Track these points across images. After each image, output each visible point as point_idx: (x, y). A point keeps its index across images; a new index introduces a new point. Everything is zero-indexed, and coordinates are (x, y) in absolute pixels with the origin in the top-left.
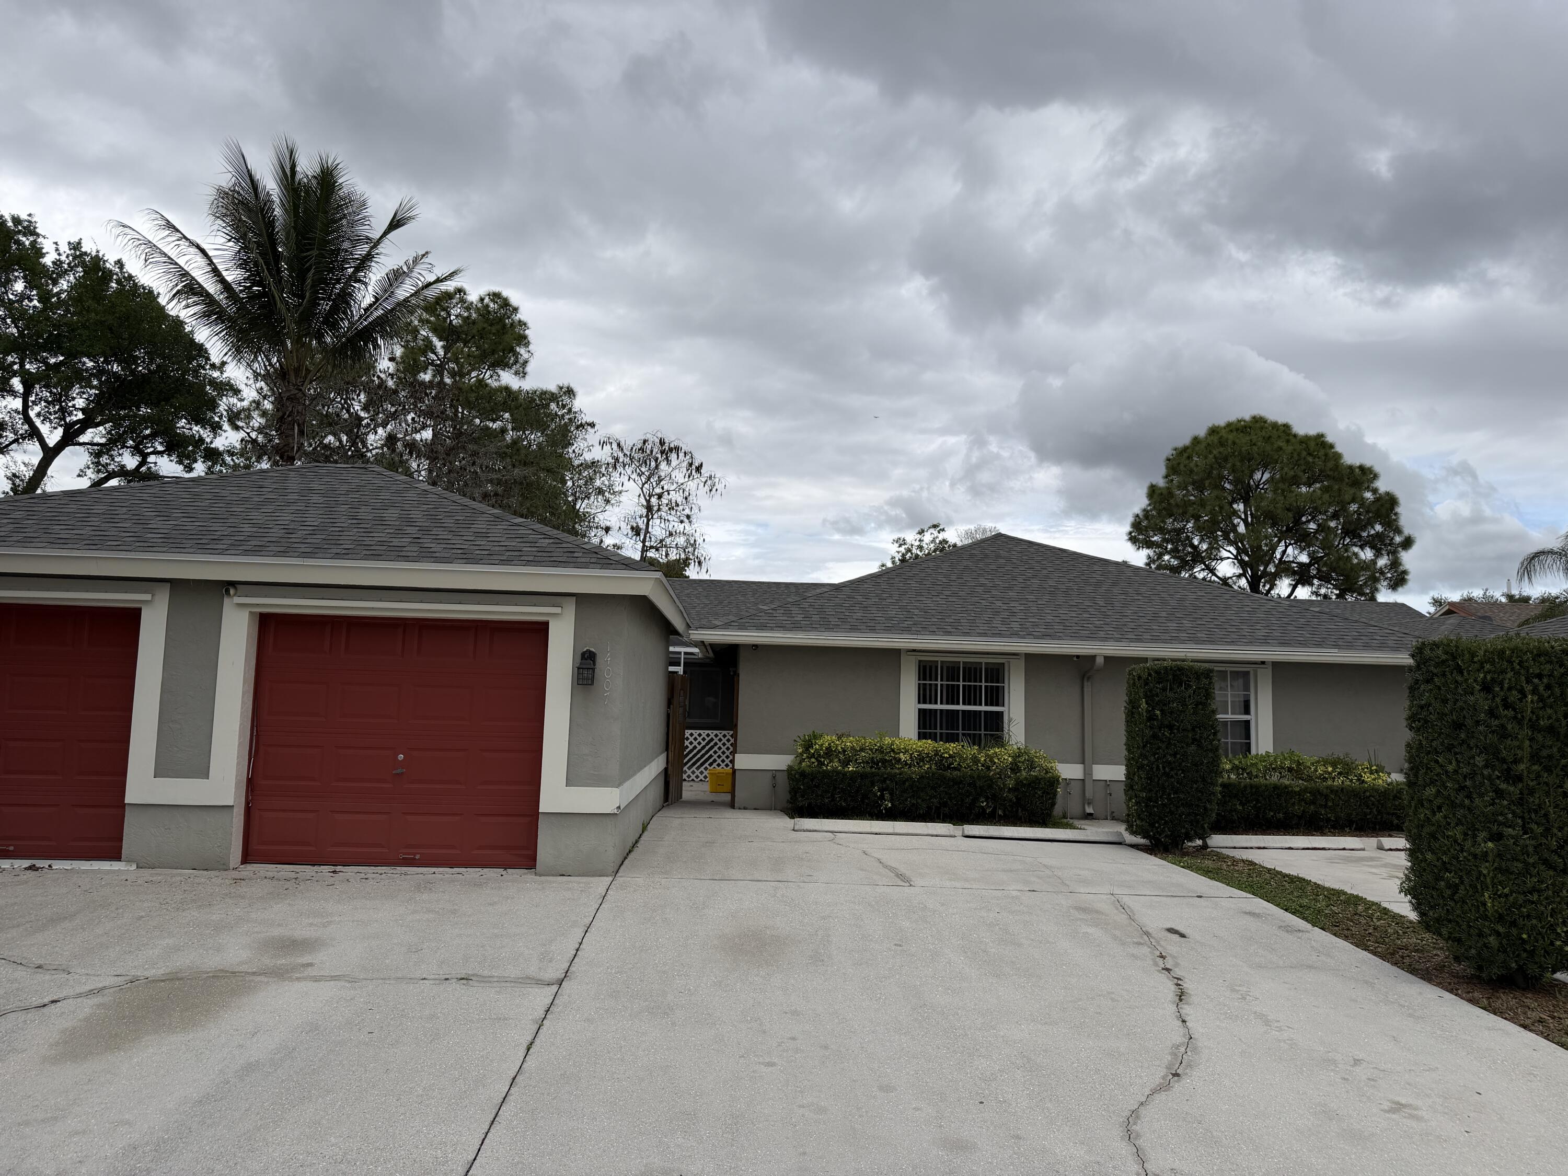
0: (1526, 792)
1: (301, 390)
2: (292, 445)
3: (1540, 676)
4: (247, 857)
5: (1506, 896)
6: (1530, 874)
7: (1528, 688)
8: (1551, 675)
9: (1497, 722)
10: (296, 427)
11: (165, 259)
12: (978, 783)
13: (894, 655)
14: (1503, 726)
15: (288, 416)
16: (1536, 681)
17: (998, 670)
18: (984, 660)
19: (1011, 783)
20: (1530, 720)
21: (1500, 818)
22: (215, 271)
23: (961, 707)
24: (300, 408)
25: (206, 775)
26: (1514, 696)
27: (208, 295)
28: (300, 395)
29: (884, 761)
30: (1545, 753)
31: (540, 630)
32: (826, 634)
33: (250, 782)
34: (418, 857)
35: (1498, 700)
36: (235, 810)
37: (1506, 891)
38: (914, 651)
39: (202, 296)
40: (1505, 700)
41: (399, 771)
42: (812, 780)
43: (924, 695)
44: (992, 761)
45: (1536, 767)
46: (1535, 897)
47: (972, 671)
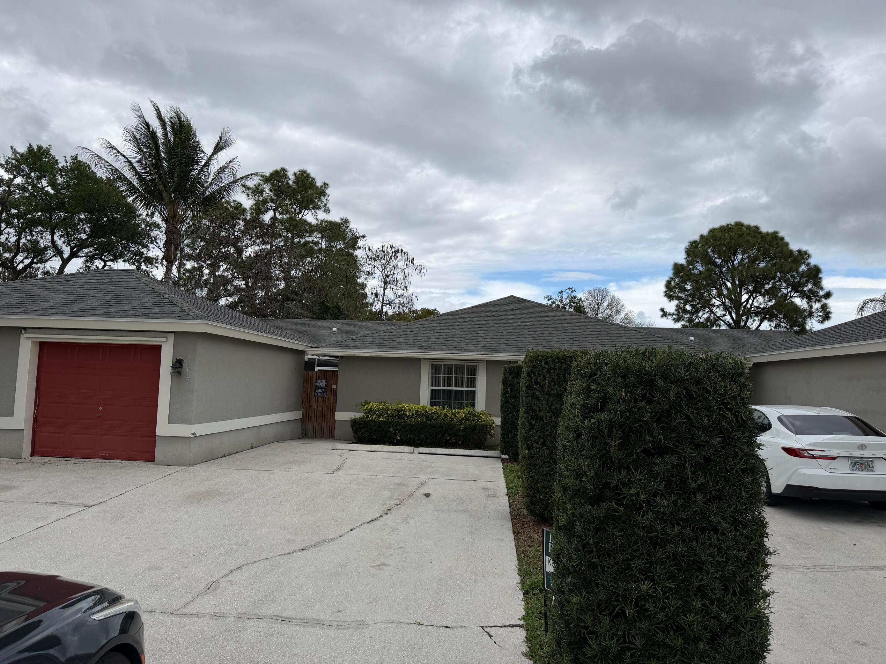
0: (545, 426)
1: (175, 227)
2: (171, 255)
3: (554, 369)
4: (33, 453)
5: (534, 477)
6: (545, 467)
7: (547, 375)
8: (560, 368)
9: (531, 392)
10: (173, 246)
11: (106, 164)
12: (444, 427)
13: (418, 361)
14: (534, 393)
15: (169, 241)
16: (552, 371)
17: (474, 369)
18: (466, 364)
19: (462, 427)
20: (548, 390)
21: (532, 439)
22: (134, 168)
23: (453, 388)
24: (175, 236)
25: (13, 417)
26: (540, 379)
27: (128, 180)
28: (175, 230)
29: (399, 416)
30: (553, 407)
31: (157, 349)
32: (377, 350)
33: (36, 420)
34: (107, 455)
35: (533, 381)
36: (25, 431)
37: (534, 474)
38: (427, 359)
39: (125, 181)
40: (536, 380)
41: (99, 415)
42: (360, 425)
43: (435, 381)
44: (455, 416)
45: (549, 414)
46: (547, 478)
47: (459, 369)
